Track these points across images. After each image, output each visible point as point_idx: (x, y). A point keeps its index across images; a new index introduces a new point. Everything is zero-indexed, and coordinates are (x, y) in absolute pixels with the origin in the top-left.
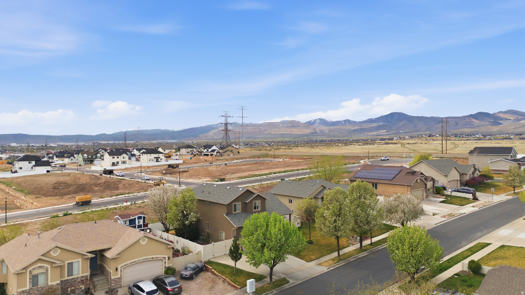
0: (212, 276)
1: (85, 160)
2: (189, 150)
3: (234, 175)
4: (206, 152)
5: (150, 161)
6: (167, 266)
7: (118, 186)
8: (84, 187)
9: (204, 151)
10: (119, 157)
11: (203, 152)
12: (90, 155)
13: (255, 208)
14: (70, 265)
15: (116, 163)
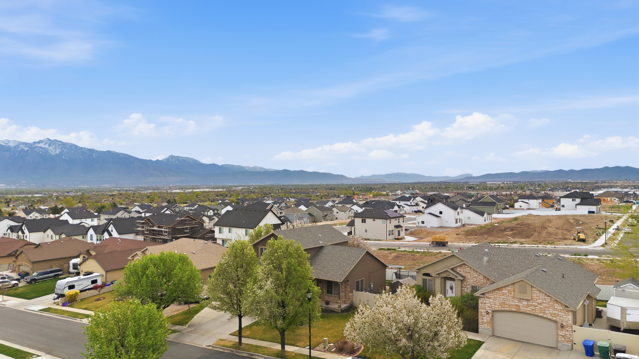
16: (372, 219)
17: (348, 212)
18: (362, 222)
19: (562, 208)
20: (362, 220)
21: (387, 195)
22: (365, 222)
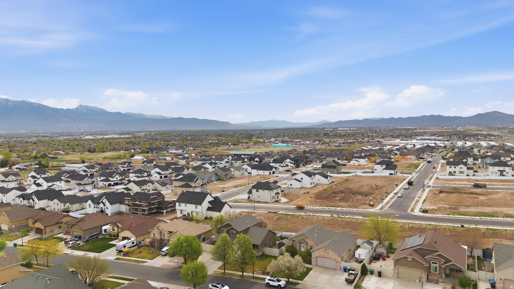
14: (164, 234)
16: (262, 190)
17: (241, 170)
18: (257, 191)
19: (375, 171)
20: (257, 190)
21: (264, 142)
22: (258, 192)
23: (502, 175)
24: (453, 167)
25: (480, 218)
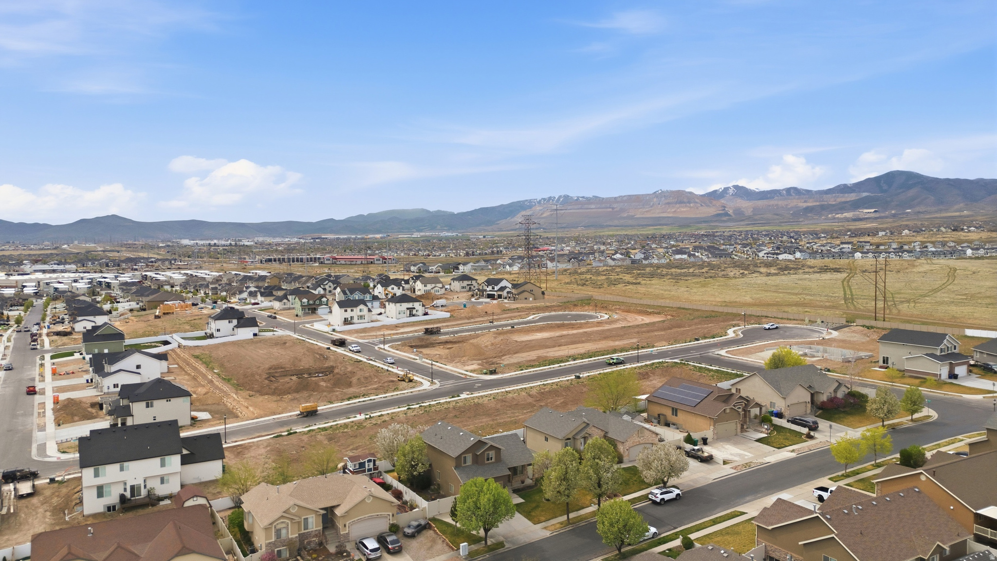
0: (434, 535)
1: (303, 307)
2: (466, 283)
3: (516, 355)
4: (490, 291)
5: (399, 313)
6: (391, 522)
7: (351, 380)
8: (308, 383)
9: (488, 289)
10: (355, 309)
11: (486, 291)
12: (311, 300)
13: (488, 459)
14: (306, 520)
15: (349, 319)
20: (147, 404)
22: (152, 406)
23: (411, 315)
24: (349, 310)
25: (559, 365)
